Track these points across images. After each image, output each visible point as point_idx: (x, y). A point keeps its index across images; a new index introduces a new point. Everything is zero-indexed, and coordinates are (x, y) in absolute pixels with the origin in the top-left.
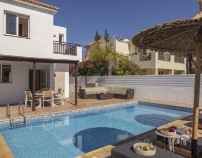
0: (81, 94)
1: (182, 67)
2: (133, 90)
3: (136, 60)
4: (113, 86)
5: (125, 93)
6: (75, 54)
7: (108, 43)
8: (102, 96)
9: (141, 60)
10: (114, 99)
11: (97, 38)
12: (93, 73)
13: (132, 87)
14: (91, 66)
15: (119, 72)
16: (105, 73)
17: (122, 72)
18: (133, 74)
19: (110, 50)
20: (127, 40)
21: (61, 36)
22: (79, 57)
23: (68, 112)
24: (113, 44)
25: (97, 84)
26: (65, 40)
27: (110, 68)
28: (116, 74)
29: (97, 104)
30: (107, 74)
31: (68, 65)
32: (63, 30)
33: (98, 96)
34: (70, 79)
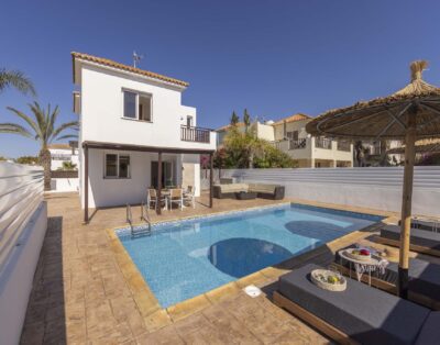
0: (215, 193)
1: (348, 156)
2: (283, 188)
3: (286, 148)
4: (256, 182)
5: (272, 192)
6: (208, 141)
7: (249, 128)
8: (242, 196)
9: (292, 148)
10: (257, 199)
11: (234, 120)
12: (229, 165)
13: (281, 184)
14: (227, 156)
15: (263, 164)
16: (244, 165)
17: (268, 164)
18: (282, 167)
19: (251, 136)
20: (271, 122)
21: (189, 119)
22: (212, 145)
23: (201, 216)
24: (255, 128)
25: (234, 179)
26: (194, 123)
27: (251, 158)
28: (260, 167)
29: (237, 207)
30: (248, 167)
31: (198, 156)
32: (192, 111)
33: (238, 196)
34: (201, 173)
